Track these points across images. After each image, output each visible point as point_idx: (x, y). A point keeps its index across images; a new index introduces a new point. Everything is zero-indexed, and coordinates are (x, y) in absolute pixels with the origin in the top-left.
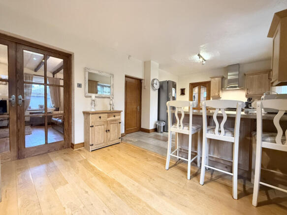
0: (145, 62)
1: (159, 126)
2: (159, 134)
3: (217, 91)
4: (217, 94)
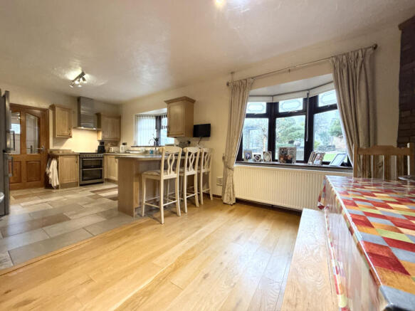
3: (67, 128)
4: (66, 133)
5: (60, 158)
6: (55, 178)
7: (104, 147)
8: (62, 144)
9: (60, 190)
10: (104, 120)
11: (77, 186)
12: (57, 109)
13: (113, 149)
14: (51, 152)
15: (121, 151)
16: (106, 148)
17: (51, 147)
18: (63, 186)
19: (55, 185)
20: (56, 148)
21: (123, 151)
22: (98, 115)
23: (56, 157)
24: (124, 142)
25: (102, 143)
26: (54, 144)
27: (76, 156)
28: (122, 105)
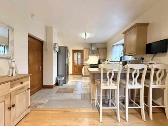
0: (46, 27)
1: (59, 81)
2: (60, 87)
4: (87, 57)
5: (85, 66)
6: (83, 73)
7: (100, 62)
8: (87, 61)
9: (84, 77)
10: (100, 50)
12: (85, 49)
13: (103, 63)
14: (84, 64)
16: (101, 62)
17: (84, 62)
18: (85, 76)
19: (83, 75)
20: (85, 62)
22: (98, 49)
24: (107, 59)
25: (99, 60)
27: (89, 65)
28: (107, 43)
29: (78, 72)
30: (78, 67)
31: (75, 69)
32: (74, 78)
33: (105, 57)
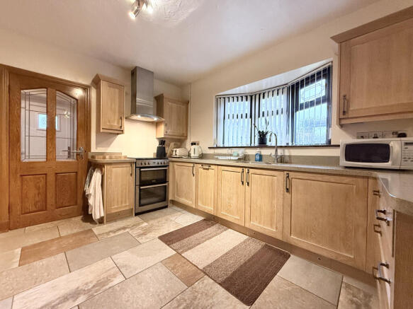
3: (117, 117)
4: (116, 125)
5: (106, 168)
6: (97, 204)
7: (164, 149)
9: (105, 225)
10: (167, 106)
11: (131, 216)
12: (103, 85)
13: (179, 152)
14: (93, 157)
15: (192, 155)
17: (94, 149)
18: (110, 218)
19: (98, 217)
20: (100, 150)
21: (197, 155)
22: (156, 98)
23: (100, 166)
24: (193, 141)
25: (162, 142)
26: (98, 144)
27: (131, 163)
28: (190, 84)
29: (51, 200)
30: (51, 178)
31: (32, 192)
32: (29, 255)
33: (184, 132)
